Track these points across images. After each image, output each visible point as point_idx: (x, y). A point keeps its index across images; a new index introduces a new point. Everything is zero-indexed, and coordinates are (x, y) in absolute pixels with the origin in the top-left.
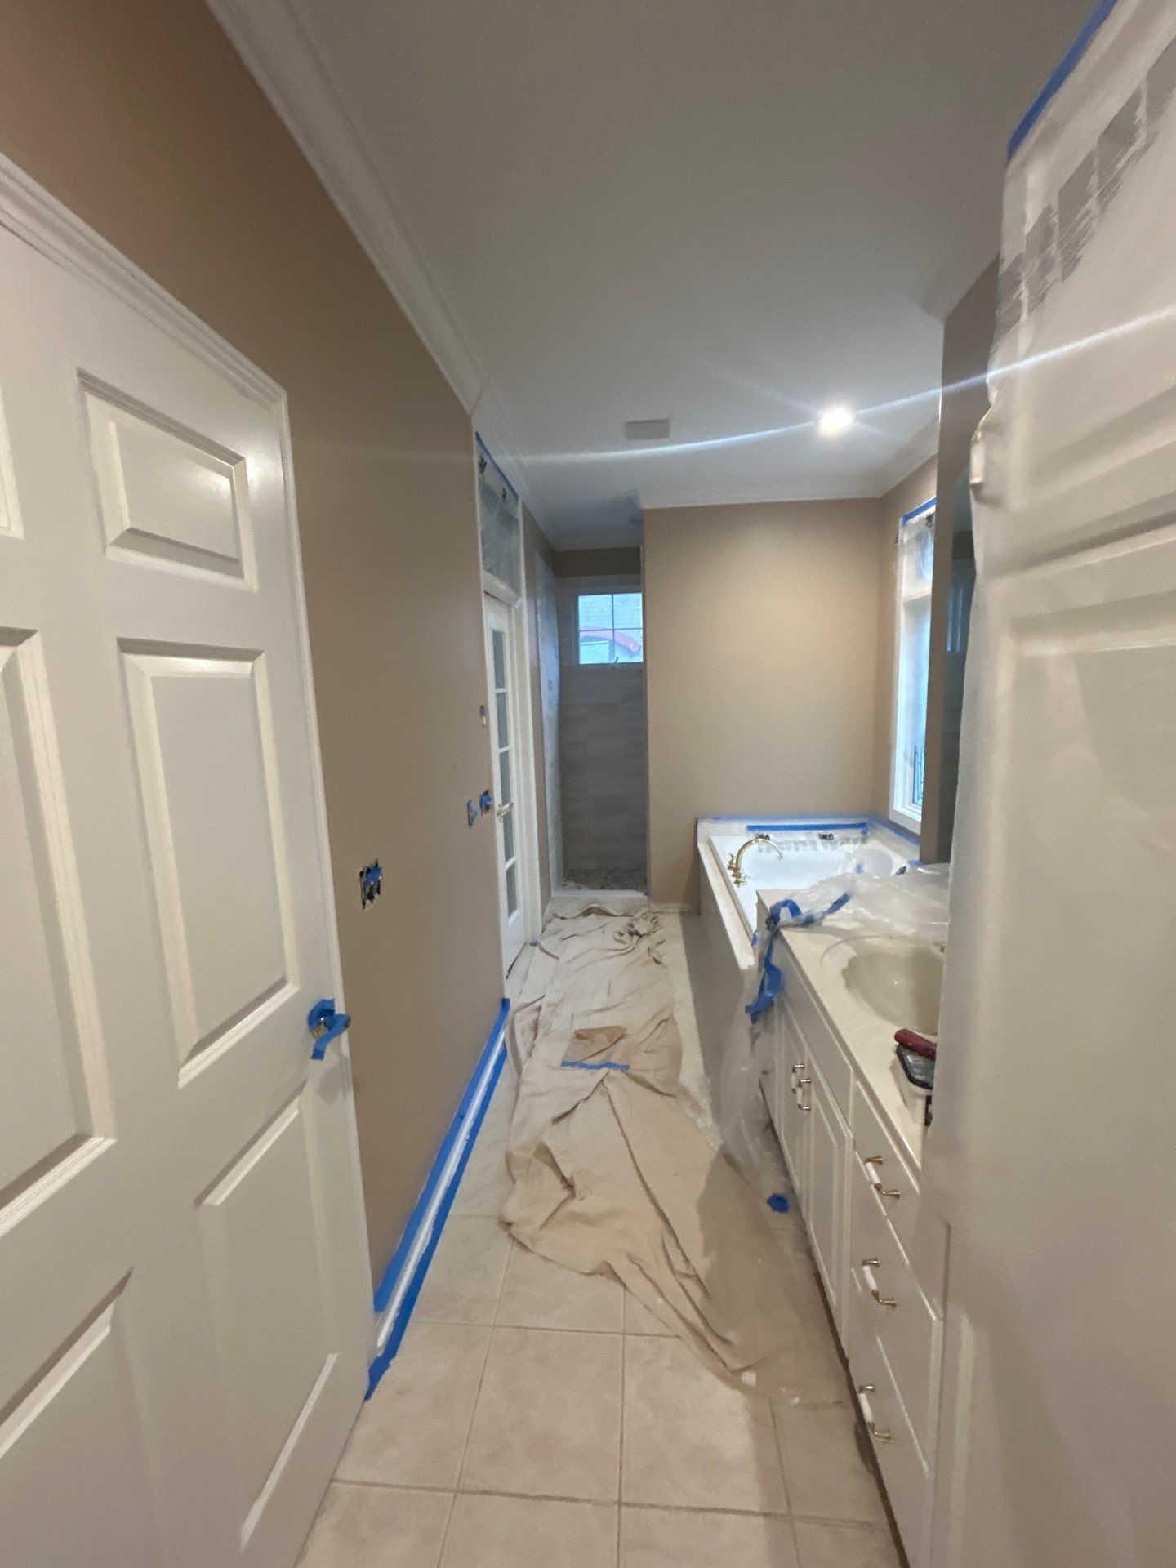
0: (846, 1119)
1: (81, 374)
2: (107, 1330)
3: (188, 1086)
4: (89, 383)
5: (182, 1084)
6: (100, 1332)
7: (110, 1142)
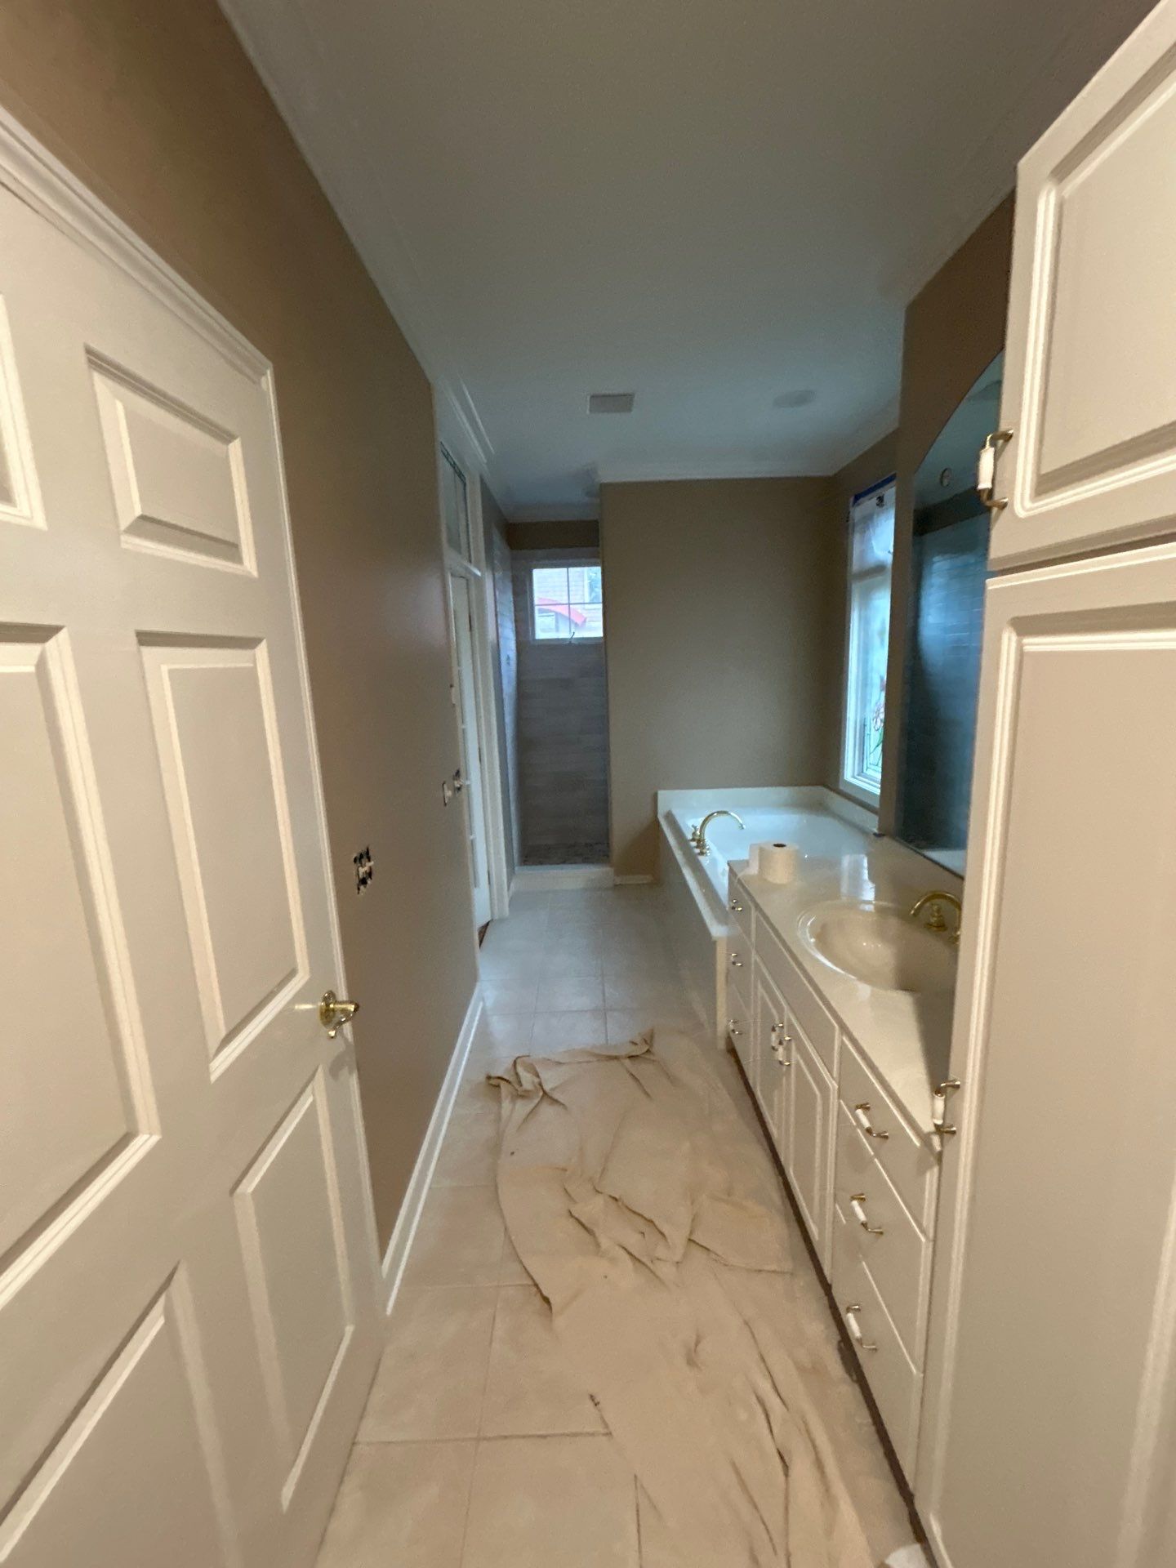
0: (830, 1071)
1: (89, 351)
2: (161, 1321)
3: (218, 1080)
4: (97, 361)
5: (213, 1078)
6: (155, 1324)
7: (155, 1138)
